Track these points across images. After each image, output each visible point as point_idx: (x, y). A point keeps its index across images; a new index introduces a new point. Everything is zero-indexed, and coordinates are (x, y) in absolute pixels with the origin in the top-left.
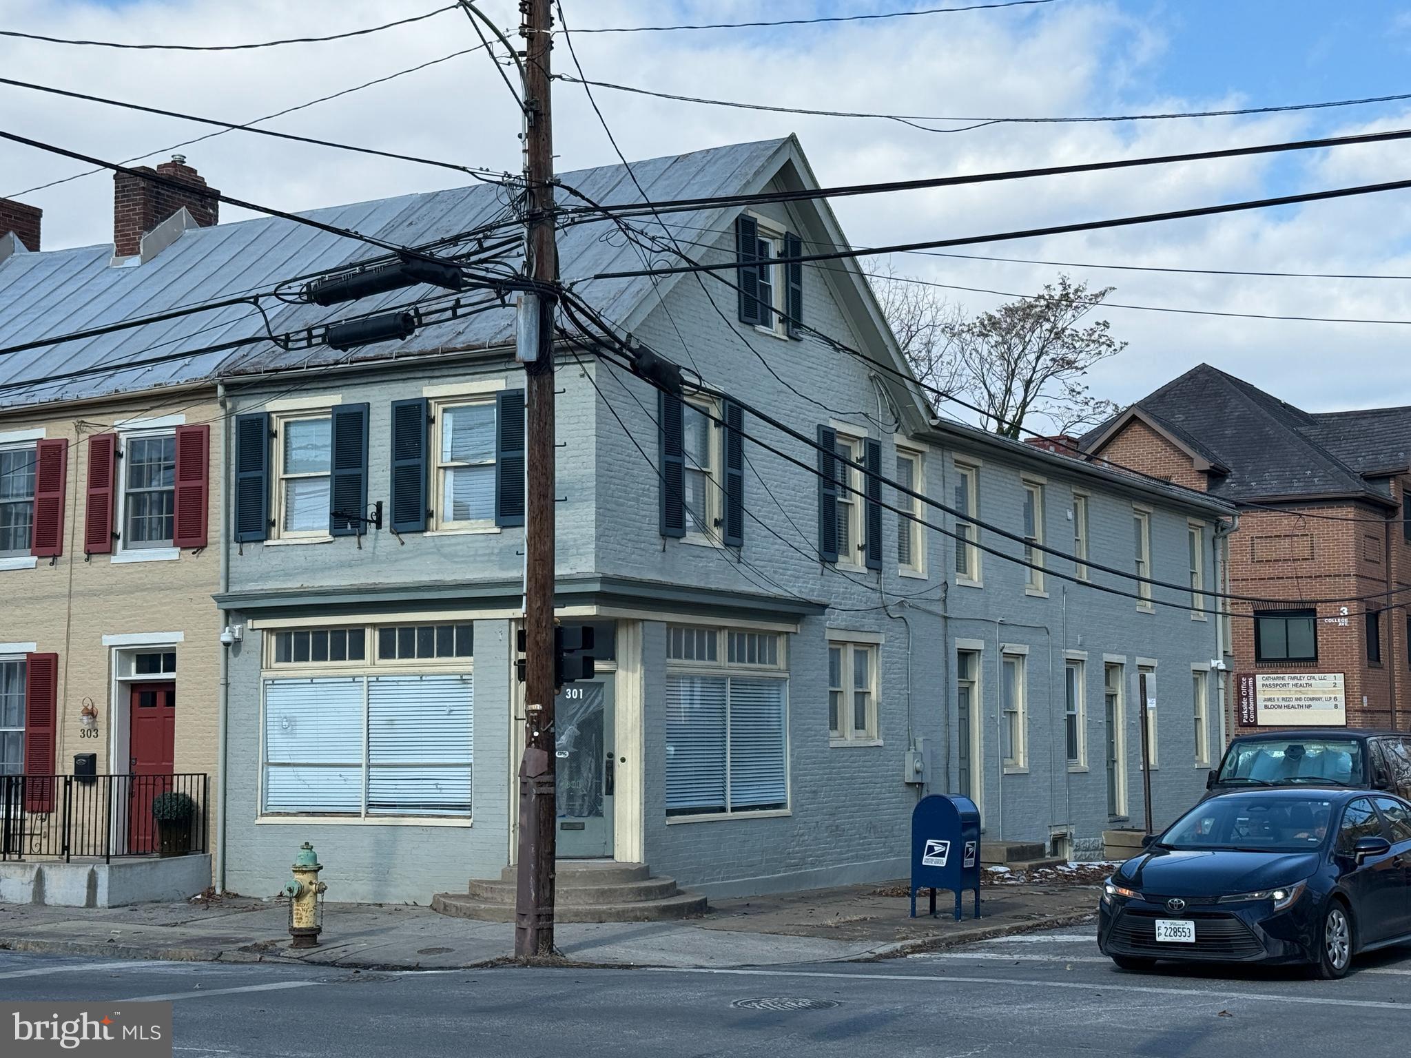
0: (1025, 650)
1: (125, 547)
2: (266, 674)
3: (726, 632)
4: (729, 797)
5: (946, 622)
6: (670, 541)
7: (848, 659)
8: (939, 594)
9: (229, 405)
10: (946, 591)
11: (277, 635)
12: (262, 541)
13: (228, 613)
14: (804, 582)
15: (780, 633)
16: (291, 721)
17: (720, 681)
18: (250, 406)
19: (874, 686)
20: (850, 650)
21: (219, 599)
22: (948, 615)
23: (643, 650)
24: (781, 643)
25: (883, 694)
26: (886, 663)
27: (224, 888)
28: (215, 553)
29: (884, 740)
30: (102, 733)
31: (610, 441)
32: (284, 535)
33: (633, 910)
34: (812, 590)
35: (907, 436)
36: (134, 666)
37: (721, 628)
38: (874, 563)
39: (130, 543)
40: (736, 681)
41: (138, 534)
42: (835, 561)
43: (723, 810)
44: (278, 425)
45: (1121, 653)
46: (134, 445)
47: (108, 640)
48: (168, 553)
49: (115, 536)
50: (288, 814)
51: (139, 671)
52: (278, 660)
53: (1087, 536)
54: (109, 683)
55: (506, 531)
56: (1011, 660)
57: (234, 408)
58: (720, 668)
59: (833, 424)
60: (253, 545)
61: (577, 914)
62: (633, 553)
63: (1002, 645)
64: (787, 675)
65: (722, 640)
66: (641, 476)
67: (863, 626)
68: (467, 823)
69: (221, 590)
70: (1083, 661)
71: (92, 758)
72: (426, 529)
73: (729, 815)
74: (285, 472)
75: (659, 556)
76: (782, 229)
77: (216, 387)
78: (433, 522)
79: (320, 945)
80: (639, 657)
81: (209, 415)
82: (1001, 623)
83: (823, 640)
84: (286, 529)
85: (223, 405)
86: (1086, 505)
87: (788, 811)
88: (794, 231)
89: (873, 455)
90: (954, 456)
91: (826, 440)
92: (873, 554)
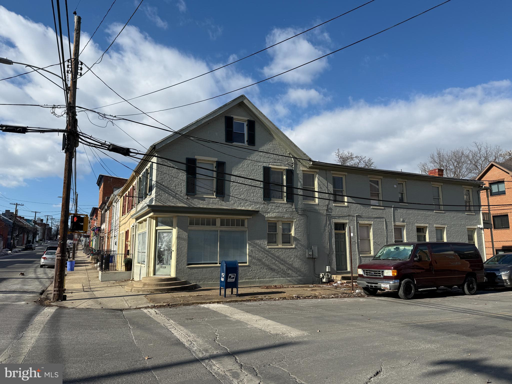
0: (372, 223)
2: (139, 232)
3: (220, 219)
4: (218, 260)
6: (190, 197)
7: (280, 226)
8: (324, 208)
10: (328, 208)
13: (136, 219)
15: (246, 219)
17: (217, 231)
19: (293, 232)
20: (281, 223)
22: (328, 214)
23: (177, 223)
24: (246, 221)
25: (296, 234)
26: (296, 226)
28: (136, 207)
29: (295, 246)
31: (163, 172)
34: (259, 208)
37: (217, 218)
40: (222, 231)
42: (271, 200)
43: (217, 263)
44: (142, 179)
45: (425, 224)
53: (406, 192)
55: (150, 196)
56: (365, 226)
58: (217, 227)
59: (270, 166)
62: (173, 199)
63: (358, 221)
64: (248, 229)
65: (218, 221)
66: (178, 181)
68: (144, 265)
70: (405, 226)
73: (218, 265)
75: (185, 200)
76: (246, 119)
80: (176, 225)
82: (358, 216)
83: (264, 220)
87: (247, 264)
88: (252, 119)
89: (290, 173)
90: (332, 172)
91: (267, 170)
92: (290, 199)
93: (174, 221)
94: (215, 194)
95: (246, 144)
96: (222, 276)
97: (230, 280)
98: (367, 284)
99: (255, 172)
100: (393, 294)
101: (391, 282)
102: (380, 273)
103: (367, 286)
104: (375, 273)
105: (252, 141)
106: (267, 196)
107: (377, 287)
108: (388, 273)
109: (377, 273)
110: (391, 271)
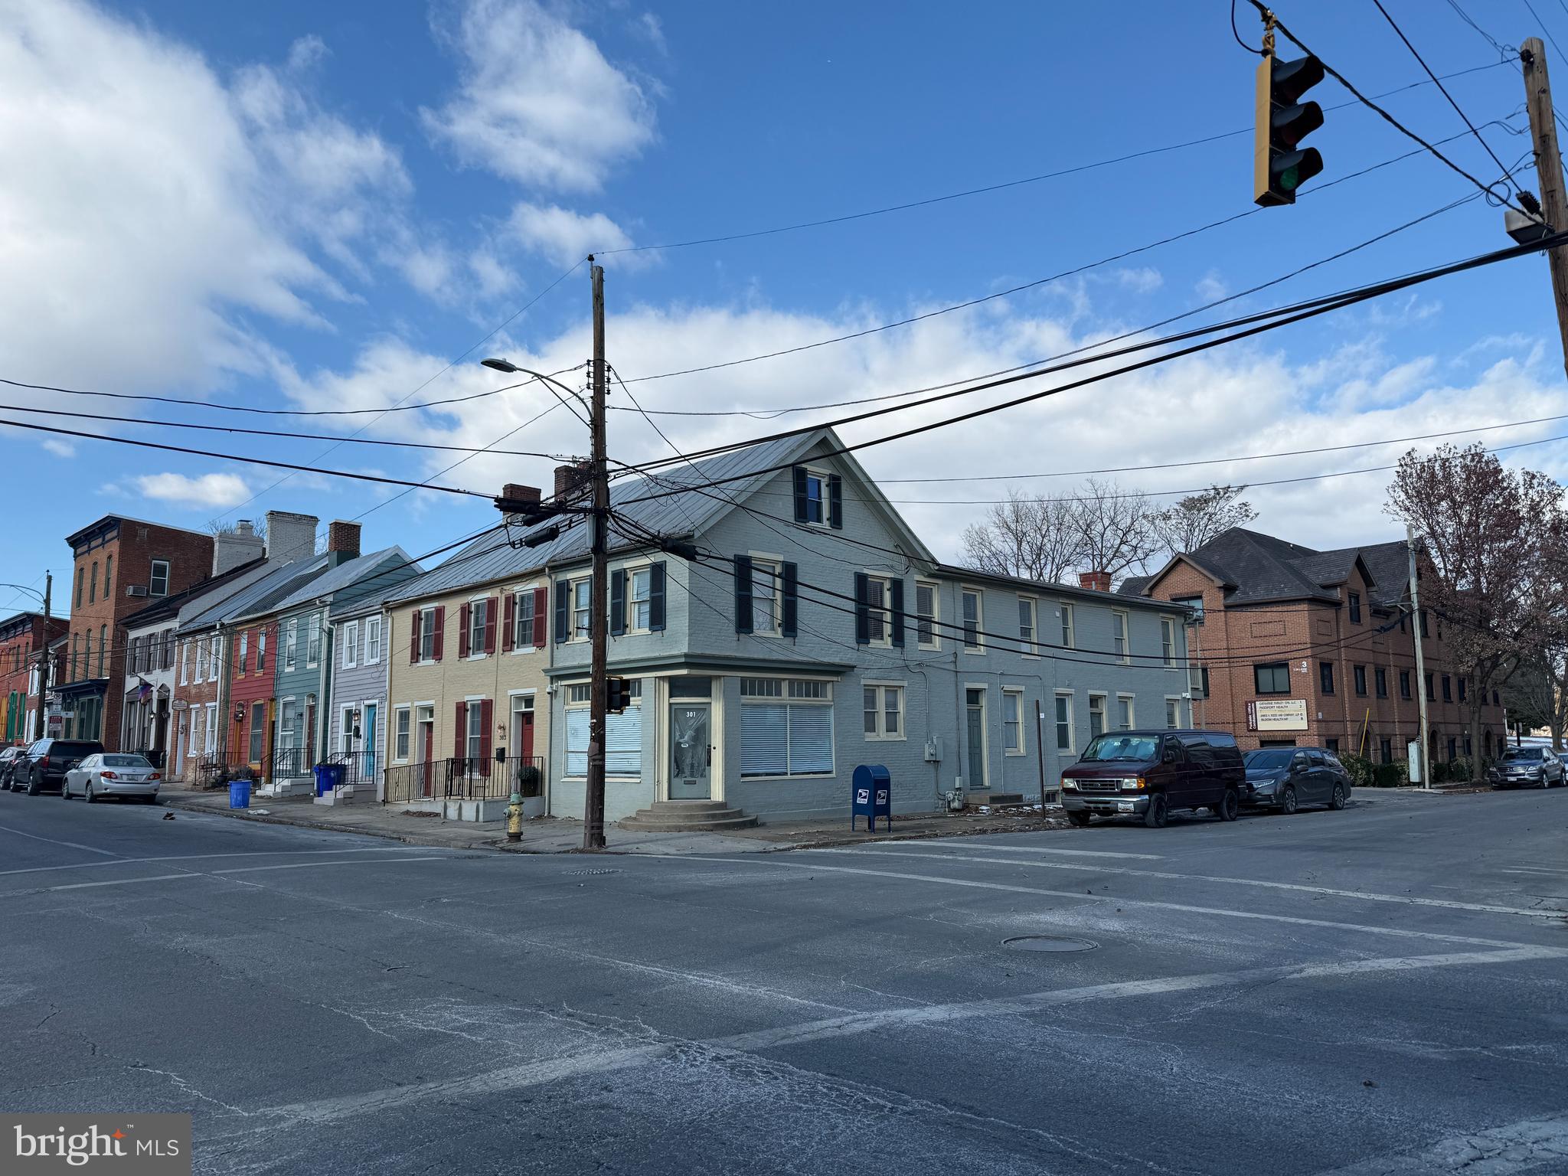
0: (1023, 688)
1: (518, 647)
2: (566, 707)
3: (787, 682)
4: (788, 767)
5: (957, 676)
6: (742, 636)
7: (881, 697)
8: (952, 659)
9: (553, 577)
10: (956, 658)
11: (572, 688)
12: (564, 642)
13: (552, 678)
14: (844, 655)
15: (829, 682)
16: (576, 730)
17: (785, 707)
18: (562, 577)
19: (901, 708)
20: (883, 690)
21: (545, 671)
22: (958, 670)
23: (724, 692)
24: (829, 687)
25: (907, 713)
26: (909, 696)
27: (549, 813)
28: (548, 648)
29: (908, 737)
30: (507, 737)
31: (699, 586)
32: (575, 639)
33: (698, 825)
34: (851, 659)
35: (923, 575)
36: (524, 704)
37: (784, 679)
38: (898, 643)
39: (521, 646)
40: (791, 706)
41: (524, 641)
42: (869, 643)
43: (786, 774)
44: (573, 586)
45: (1103, 690)
46: (522, 598)
47: (511, 692)
48: (532, 649)
49: (513, 642)
50: (574, 776)
51: (526, 708)
52: (572, 700)
53: (1073, 625)
54: (511, 713)
55: (654, 633)
56: (1012, 696)
57: (556, 579)
58: (784, 700)
59: (866, 571)
60: (562, 644)
61: (668, 827)
62: (717, 642)
63: (1002, 686)
64: (832, 703)
65: (785, 687)
66: (721, 602)
67: (890, 677)
68: (638, 781)
69: (548, 666)
70: (1071, 694)
71: (504, 749)
72: (624, 633)
73: (789, 777)
74: (576, 608)
75: (735, 644)
76: (828, 472)
77: (545, 569)
78: (628, 630)
79: (521, 841)
80: (722, 696)
81: (543, 583)
82: (1002, 674)
83: (859, 684)
84: (577, 636)
85: (550, 577)
86: (1073, 609)
87: (833, 775)
88: (836, 473)
89: (897, 586)
90: (963, 585)
91: (861, 580)
92: (898, 638)
93: (716, 687)
94: (779, 630)
95: (826, 524)
96: (861, 794)
97: (880, 802)
98: (1086, 805)
99: (843, 584)
100: (1137, 821)
101: (1135, 800)
102: (1114, 785)
103: (1086, 807)
104: (1102, 785)
105: (836, 520)
106: (865, 631)
107: (1108, 808)
108: (1131, 783)
109: (1106, 785)
110: (1135, 780)
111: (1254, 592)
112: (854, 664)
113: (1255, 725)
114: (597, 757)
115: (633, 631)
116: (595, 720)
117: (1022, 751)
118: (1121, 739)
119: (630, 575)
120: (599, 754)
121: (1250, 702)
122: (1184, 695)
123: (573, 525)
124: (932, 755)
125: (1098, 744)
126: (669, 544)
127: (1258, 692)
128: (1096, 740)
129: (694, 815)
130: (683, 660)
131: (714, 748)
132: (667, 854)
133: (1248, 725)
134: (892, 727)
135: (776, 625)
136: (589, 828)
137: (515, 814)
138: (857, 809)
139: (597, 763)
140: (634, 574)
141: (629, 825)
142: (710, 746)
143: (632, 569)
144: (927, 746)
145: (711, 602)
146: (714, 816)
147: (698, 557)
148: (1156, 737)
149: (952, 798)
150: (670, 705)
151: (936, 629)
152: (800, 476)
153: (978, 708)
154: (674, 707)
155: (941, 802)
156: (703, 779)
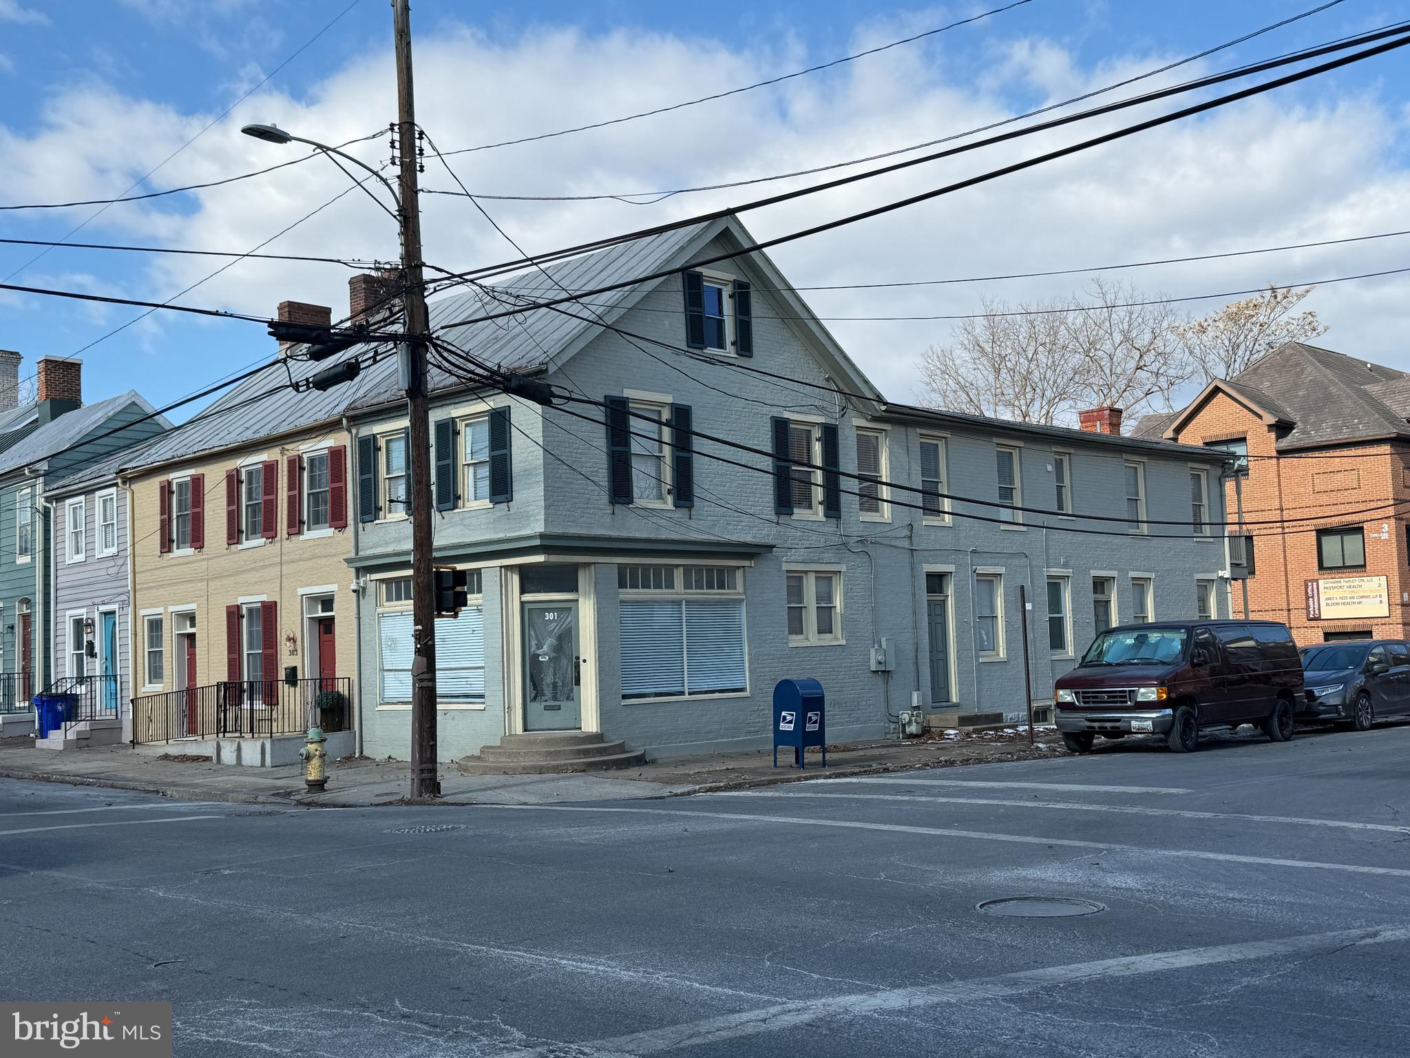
0: (1002, 570)
1: (309, 529)
2: (380, 610)
3: (682, 569)
4: (686, 684)
5: (913, 555)
6: (618, 508)
7: (810, 587)
8: (906, 532)
9: (354, 431)
10: (911, 531)
11: (387, 584)
12: (373, 521)
13: (358, 570)
14: (758, 530)
15: (738, 568)
16: (394, 641)
17: (679, 603)
18: (365, 431)
19: (838, 602)
20: (812, 577)
21: (348, 561)
22: (914, 548)
23: (595, 585)
24: (739, 574)
25: (845, 607)
26: (848, 584)
27: (362, 752)
28: (350, 529)
29: (847, 640)
30: (300, 652)
31: (557, 439)
32: (388, 516)
33: (565, 765)
34: (768, 535)
35: (867, 419)
36: (320, 607)
37: (677, 566)
38: (832, 513)
39: (312, 527)
40: (688, 602)
41: (317, 520)
42: (792, 513)
43: (682, 693)
44: (382, 443)
45: (1111, 569)
46: (312, 460)
47: (301, 591)
48: (329, 532)
49: (301, 522)
50: (393, 704)
51: (322, 612)
52: (387, 600)
53: (1071, 483)
54: (302, 619)
55: (497, 506)
56: (988, 580)
57: (357, 434)
58: (677, 594)
59: (787, 415)
60: (369, 524)
62: (583, 516)
63: (974, 567)
64: (744, 597)
65: (679, 576)
66: (588, 462)
67: (822, 559)
68: (481, 707)
69: (352, 555)
70: (1068, 577)
71: (294, 669)
72: (455, 507)
73: (687, 697)
74: (388, 474)
75: (608, 518)
76: (732, 277)
77: (342, 420)
78: (460, 503)
79: (325, 790)
80: (592, 591)
81: (340, 439)
82: (974, 552)
83: (780, 570)
84: (390, 512)
85: (350, 432)
86: (1070, 460)
87: (747, 693)
88: (743, 279)
89: (830, 435)
90: (919, 431)
91: (780, 427)
92: (832, 506)
93: (583, 579)
94: (670, 499)
95: (730, 351)
96: (785, 718)
97: (811, 727)
98: (1088, 724)
99: (755, 433)
100: (1157, 744)
101: (1154, 715)
102: (1125, 697)
103: (1088, 727)
104: (1109, 697)
105: (744, 345)
106: (785, 500)
107: (1118, 728)
108: (1149, 694)
109: (1116, 697)
110: (1154, 689)
111: (1317, 431)
112: (770, 541)
113: (1317, 612)
114: (425, 676)
115: (467, 504)
116: (420, 627)
117: (1002, 654)
118: (1135, 634)
119: (461, 426)
120: (428, 673)
121: (1310, 581)
122: (1221, 573)
123: (378, 358)
124: (880, 663)
125: (1103, 643)
126: (514, 384)
127: (1321, 567)
128: (1101, 637)
129: (559, 752)
130: (537, 542)
131: (584, 661)
132: (525, 804)
133: (1308, 613)
134: (825, 627)
135: (664, 491)
136: (417, 771)
137: (316, 755)
138: (780, 737)
139: (425, 684)
140: (466, 425)
141: (471, 766)
142: (578, 658)
143: (464, 418)
144: (873, 652)
145: (575, 461)
146: (586, 753)
147: (555, 401)
148: (1183, 631)
149: (907, 720)
150: (522, 603)
151: (885, 492)
152: (692, 281)
153: (942, 598)
154: (527, 607)
155: (893, 726)
156: (570, 703)
